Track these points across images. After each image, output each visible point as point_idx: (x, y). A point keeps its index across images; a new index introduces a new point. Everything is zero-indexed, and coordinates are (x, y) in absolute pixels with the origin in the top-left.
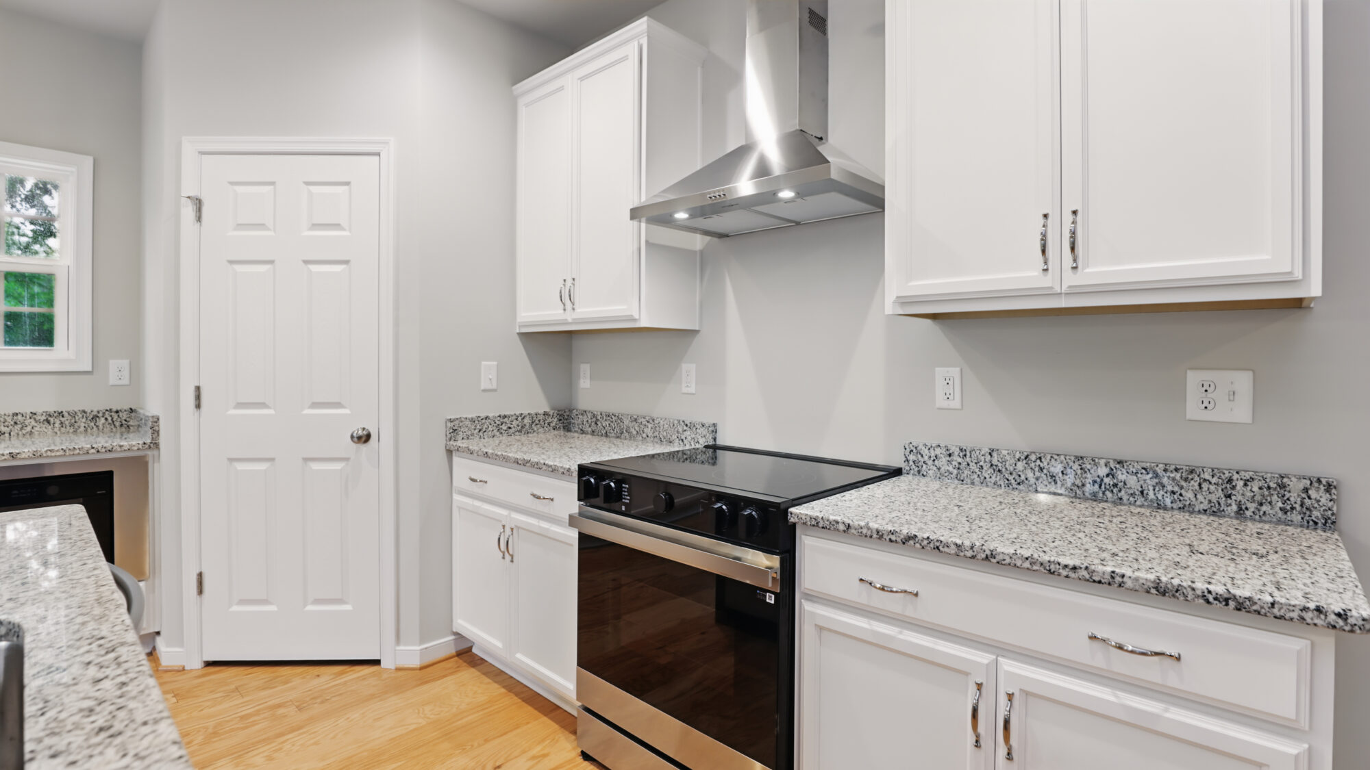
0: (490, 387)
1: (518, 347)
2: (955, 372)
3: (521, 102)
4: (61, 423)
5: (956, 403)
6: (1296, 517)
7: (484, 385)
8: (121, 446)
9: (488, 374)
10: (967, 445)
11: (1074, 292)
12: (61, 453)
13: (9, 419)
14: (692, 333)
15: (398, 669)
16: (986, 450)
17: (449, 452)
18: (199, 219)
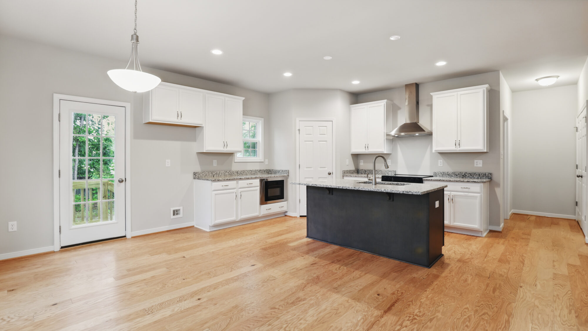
1: (351, 157)
2: (442, 161)
3: (353, 109)
5: (442, 165)
6: (487, 178)
7: (347, 164)
9: (347, 162)
10: (444, 172)
11: (459, 150)
14: (390, 154)
16: (447, 172)
17: (343, 176)
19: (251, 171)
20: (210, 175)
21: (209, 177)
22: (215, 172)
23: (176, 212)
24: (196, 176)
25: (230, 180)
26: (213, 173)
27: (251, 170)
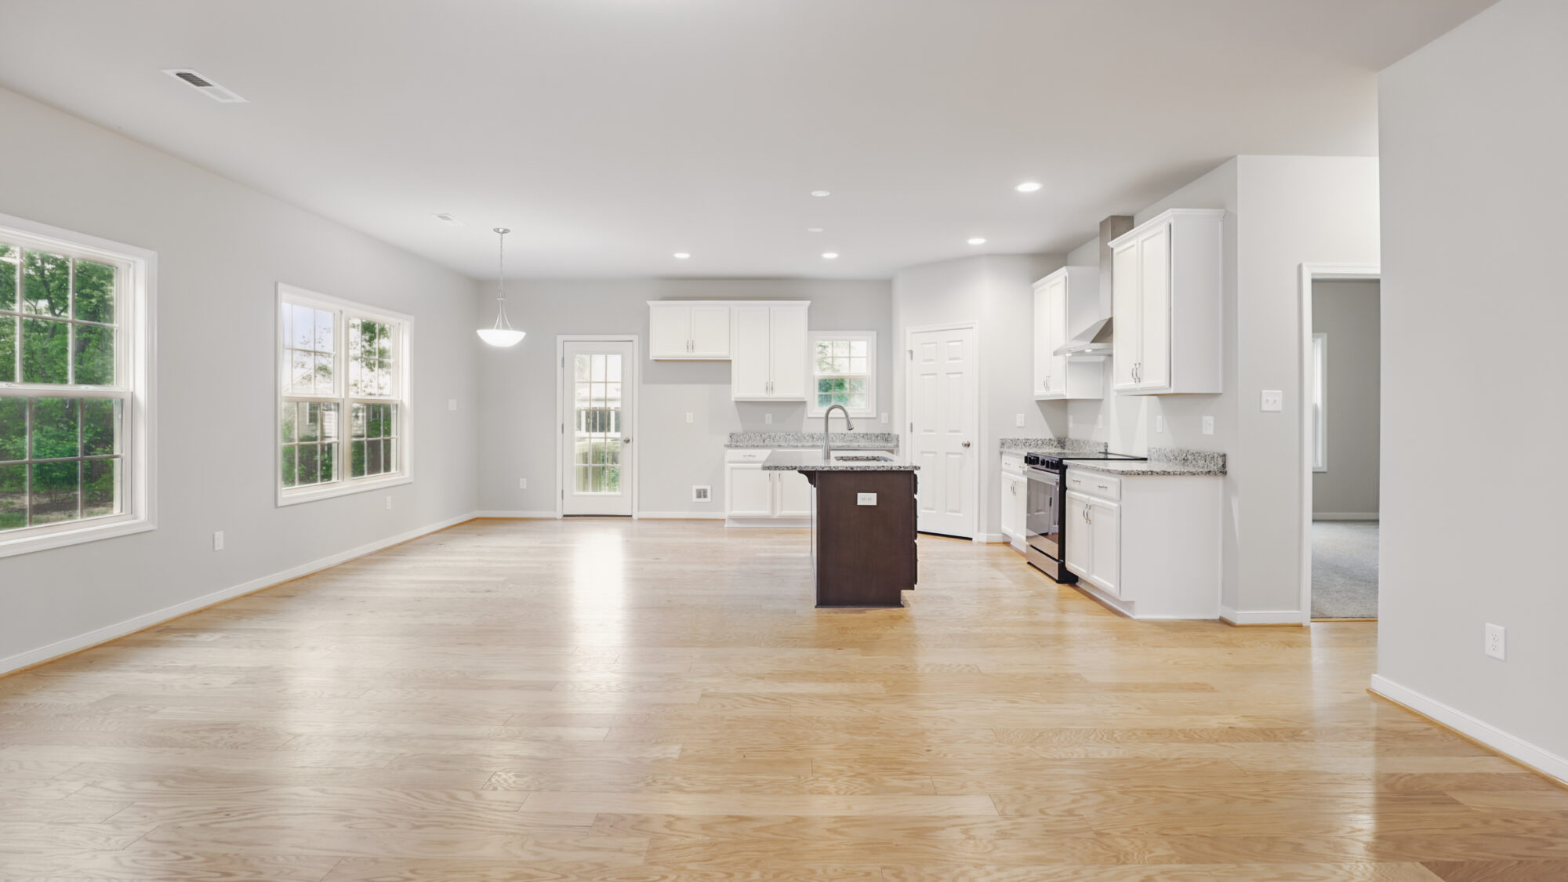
0: (1020, 425)
1: (1036, 407)
2: (1159, 418)
3: (1036, 291)
5: (1160, 430)
9: (1020, 420)
15: (979, 542)
17: (1001, 453)
18: (912, 358)
20: (758, 439)
22: (768, 434)
23: (702, 494)
24: (735, 442)
25: (757, 446)
26: (763, 435)
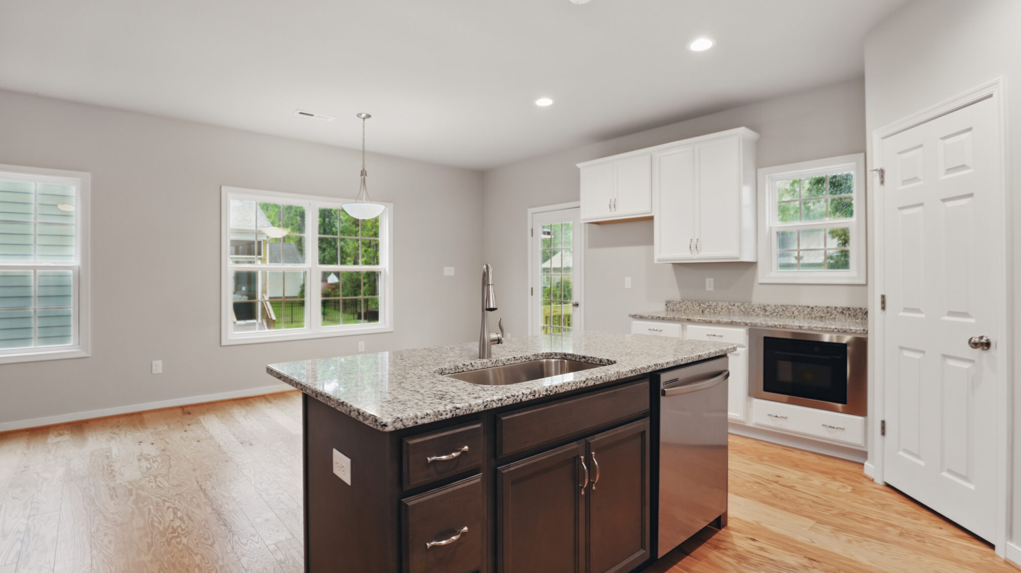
4: (849, 314)
8: (851, 330)
12: (820, 329)
13: (825, 309)
15: (1007, 562)
18: (883, 183)
19: (809, 309)
20: (696, 308)
21: (693, 312)
22: (707, 304)
25: (664, 319)
26: (702, 305)
27: (811, 306)
